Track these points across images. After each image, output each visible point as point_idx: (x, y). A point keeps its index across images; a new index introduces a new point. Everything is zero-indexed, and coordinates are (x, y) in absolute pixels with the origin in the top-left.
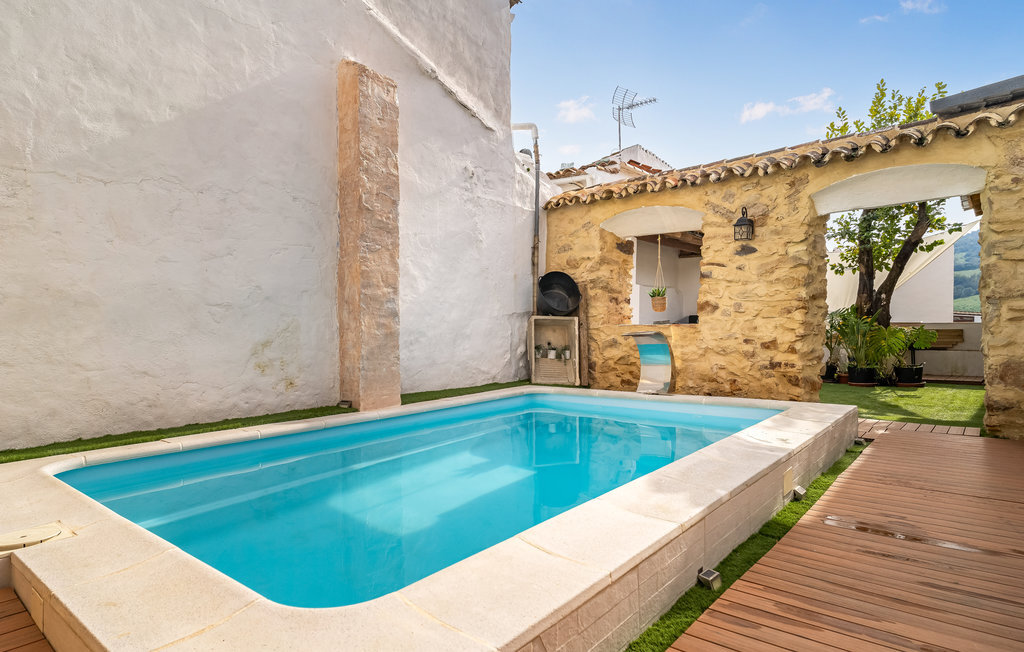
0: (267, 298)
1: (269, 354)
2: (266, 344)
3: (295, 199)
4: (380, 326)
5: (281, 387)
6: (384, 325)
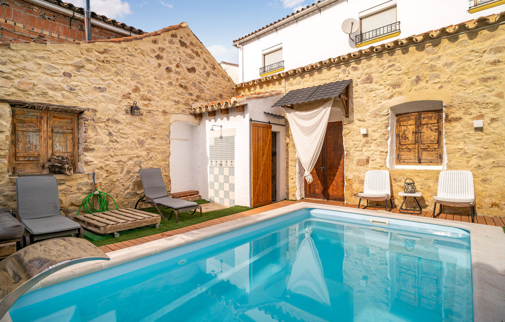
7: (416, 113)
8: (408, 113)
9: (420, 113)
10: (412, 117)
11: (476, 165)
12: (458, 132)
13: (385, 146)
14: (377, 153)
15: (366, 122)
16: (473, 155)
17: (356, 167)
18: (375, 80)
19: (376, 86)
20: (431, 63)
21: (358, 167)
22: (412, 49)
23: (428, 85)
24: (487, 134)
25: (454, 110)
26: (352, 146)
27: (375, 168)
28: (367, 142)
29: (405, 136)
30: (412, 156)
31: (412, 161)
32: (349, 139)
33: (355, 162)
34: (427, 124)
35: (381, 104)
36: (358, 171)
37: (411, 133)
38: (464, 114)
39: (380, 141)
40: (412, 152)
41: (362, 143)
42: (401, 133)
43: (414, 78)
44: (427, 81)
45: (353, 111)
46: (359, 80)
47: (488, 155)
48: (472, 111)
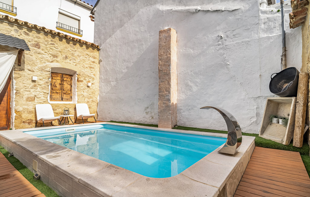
0: (147, 97)
1: (148, 110)
2: (148, 108)
3: (153, 72)
4: (164, 103)
5: (151, 118)
6: (165, 103)
7: (61, 74)
8: (57, 73)
9: (63, 74)
10: (59, 76)
11: (87, 101)
12: (82, 87)
13: (47, 90)
14: (41, 93)
15: (34, 73)
16: (86, 97)
17: (25, 102)
18: (41, 48)
19: (43, 52)
20: (72, 52)
21: (27, 102)
22: (64, 40)
23: (71, 62)
24: (90, 89)
25: (80, 77)
26: (22, 87)
27: (40, 103)
28: (35, 86)
29: (55, 85)
30: (58, 96)
31: (58, 99)
32: (20, 82)
33: (24, 99)
34: (66, 81)
35: (46, 64)
36: (27, 105)
37: (58, 84)
38: (84, 79)
39: (44, 87)
40: (58, 94)
41: (31, 86)
42: (53, 83)
43: (64, 56)
44: (70, 60)
45: (24, 63)
46: (30, 43)
47: (91, 97)
48: (86, 79)
